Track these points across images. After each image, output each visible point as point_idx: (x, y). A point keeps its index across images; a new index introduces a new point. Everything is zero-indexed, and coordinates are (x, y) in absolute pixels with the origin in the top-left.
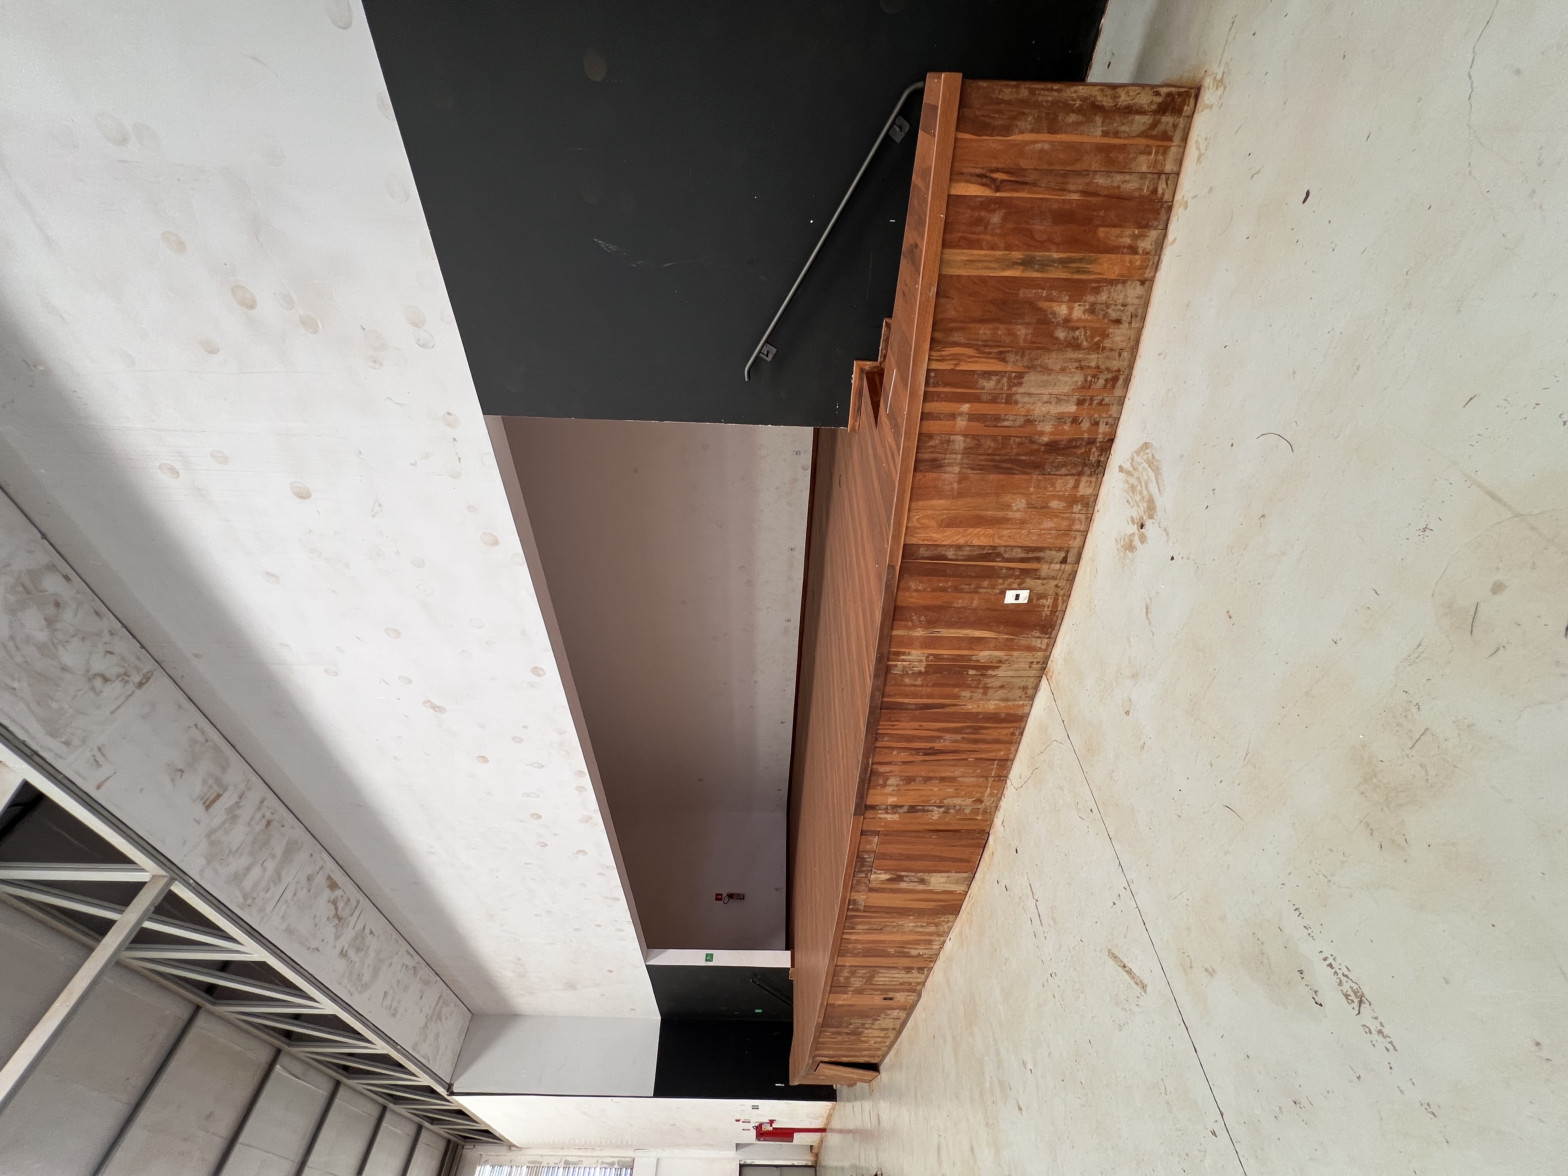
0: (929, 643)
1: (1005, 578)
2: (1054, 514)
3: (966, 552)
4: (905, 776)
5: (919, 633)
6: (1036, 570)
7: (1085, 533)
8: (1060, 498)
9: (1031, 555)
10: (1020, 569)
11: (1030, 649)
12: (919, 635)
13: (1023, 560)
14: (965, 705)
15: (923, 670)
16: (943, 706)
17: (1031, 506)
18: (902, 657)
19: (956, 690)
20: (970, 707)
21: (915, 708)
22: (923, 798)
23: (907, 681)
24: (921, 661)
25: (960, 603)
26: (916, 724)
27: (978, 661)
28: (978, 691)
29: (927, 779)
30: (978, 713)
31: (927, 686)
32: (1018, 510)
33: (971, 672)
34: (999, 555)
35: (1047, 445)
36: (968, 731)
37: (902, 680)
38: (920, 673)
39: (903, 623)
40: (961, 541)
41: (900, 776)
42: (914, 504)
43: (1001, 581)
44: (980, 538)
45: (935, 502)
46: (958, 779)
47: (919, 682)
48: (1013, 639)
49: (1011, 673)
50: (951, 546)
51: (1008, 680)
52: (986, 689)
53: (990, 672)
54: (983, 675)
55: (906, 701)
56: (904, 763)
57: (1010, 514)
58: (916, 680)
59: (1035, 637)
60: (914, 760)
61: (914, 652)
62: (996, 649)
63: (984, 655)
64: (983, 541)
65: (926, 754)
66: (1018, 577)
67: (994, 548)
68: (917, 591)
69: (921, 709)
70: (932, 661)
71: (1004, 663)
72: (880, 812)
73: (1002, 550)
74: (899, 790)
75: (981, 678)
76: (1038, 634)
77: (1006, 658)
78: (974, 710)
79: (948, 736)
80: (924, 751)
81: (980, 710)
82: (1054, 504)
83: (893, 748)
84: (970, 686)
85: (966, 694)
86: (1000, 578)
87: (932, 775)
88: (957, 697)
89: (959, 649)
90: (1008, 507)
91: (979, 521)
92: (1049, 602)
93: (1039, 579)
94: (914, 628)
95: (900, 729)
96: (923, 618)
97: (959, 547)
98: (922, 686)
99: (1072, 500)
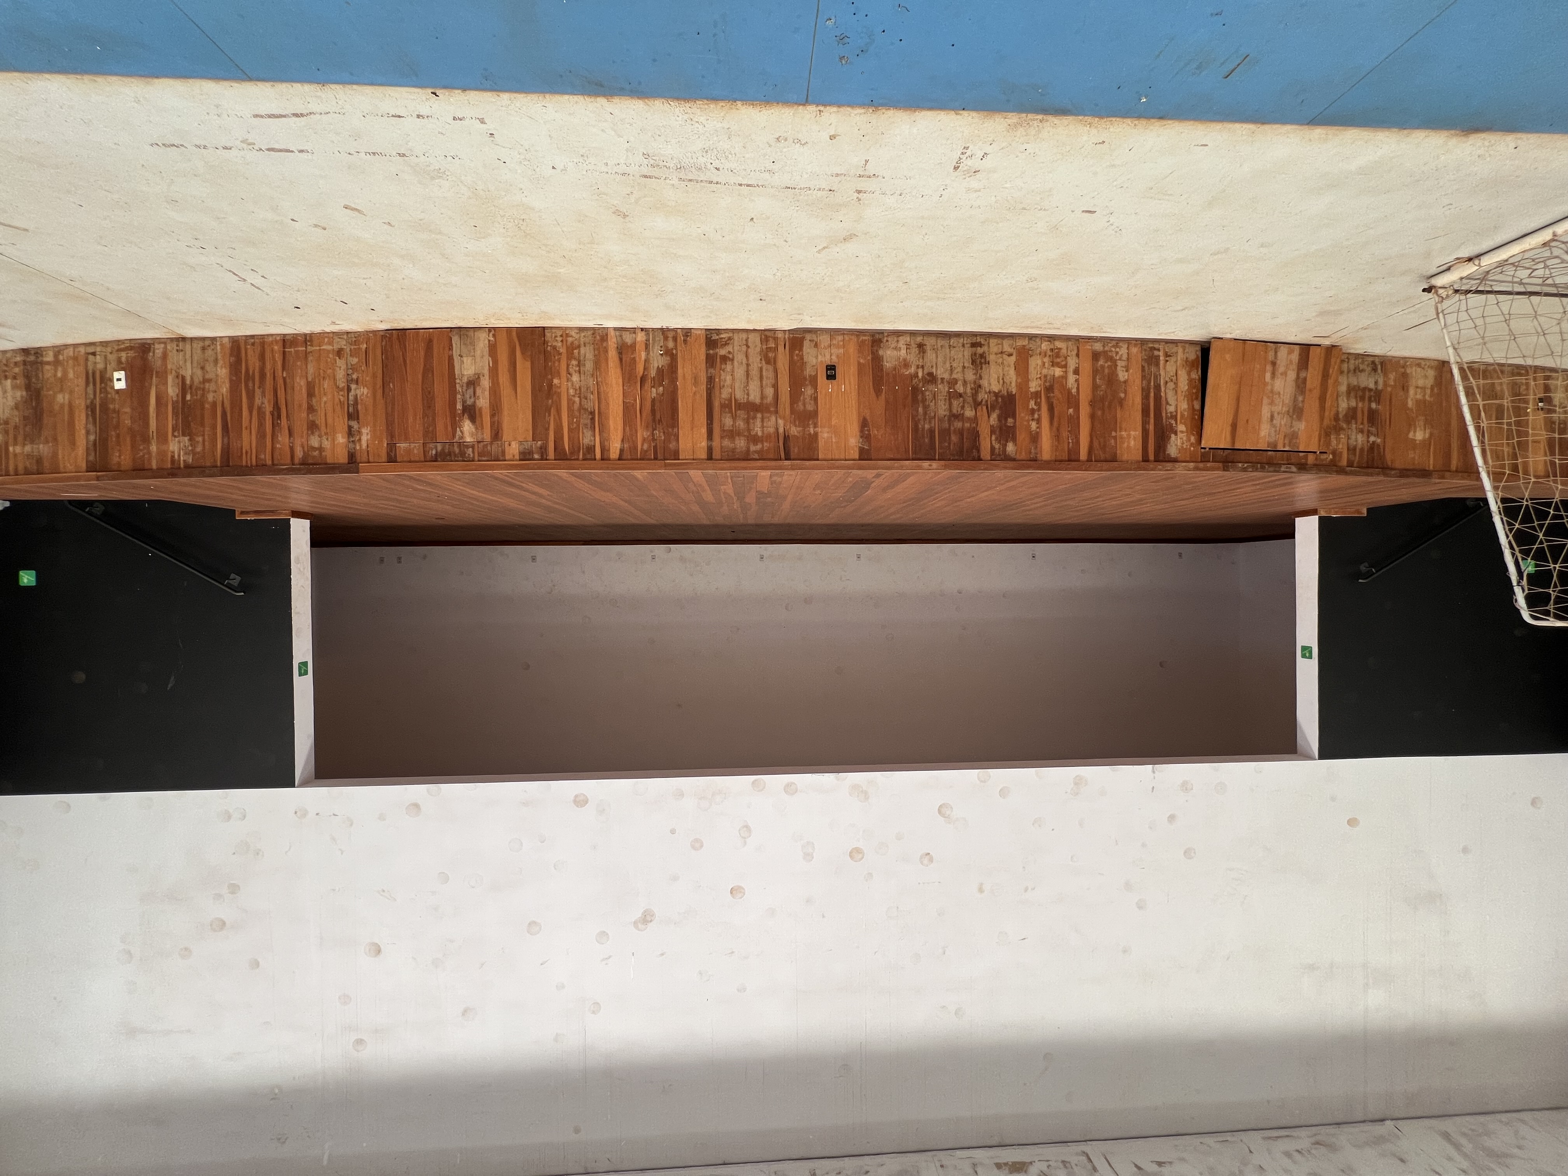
0: (163, 438)
1: (107, 393)
2: (65, 373)
3: (91, 427)
4: (308, 430)
5: (154, 448)
6: (101, 372)
7: (75, 346)
8: (56, 371)
9: (91, 379)
10: (101, 384)
11: (165, 356)
12: (155, 447)
13: (94, 384)
14: (223, 395)
15: (186, 439)
16: (224, 414)
17: (62, 390)
18: (176, 457)
19: (207, 406)
20: (225, 389)
21: (227, 438)
22: (338, 408)
23: (199, 449)
24: (179, 442)
25: (128, 422)
26: (245, 433)
27: (177, 395)
28: (207, 387)
29: (311, 409)
30: (231, 381)
31: (204, 431)
32: (64, 398)
33: (188, 397)
34: (92, 402)
35: (27, 391)
36: (251, 385)
37: (199, 453)
38: (190, 440)
39: (146, 462)
40: (83, 432)
41: (308, 435)
42: (62, 470)
43: (109, 396)
44: (81, 419)
45: (60, 457)
46: (310, 379)
47: (200, 439)
48: (156, 372)
49: (189, 364)
50: (87, 437)
51: (195, 365)
52: (205, 381)
53: (188, 382)
54: (191, 387)
55: (219, 446)
56: (291, 434)
57: (67, 401)
58: (198, 442)
59: (154, 355)
60: (286, 427)
61: (171, 448)
62: (166, 383)
63: (172, 391)
64: (83, 416)
65: (279, 417)
66: (106, 385)
67: (87, 407)
68: (120, 456)
69: (228, 432)
70: (179, 433)
71: (179, 373)
72: (358, 448)
73: (89, 401)
74: (326, 434)
75: (194, 388)
76: (151, 354)
77: (174, 372)
78: (228, 385)
79: (258, 401)
80: (276, 419)
81: (227, 381)
82: (59, 374)
83: (273, 449)
84: (203, 395)
85: (210, 397)
86: (107, 396)
87: (305, 406)
88: (214, 404)
89: (167, 413)
90: (62, 406)
91: (71, 424)
92: (123, 355)
93: (106, 368)
94: (149, 453)
95: (251, 447)
96: (141, 447)
97: (88, 433)
98: (203, 435)
99: (57, 363)
